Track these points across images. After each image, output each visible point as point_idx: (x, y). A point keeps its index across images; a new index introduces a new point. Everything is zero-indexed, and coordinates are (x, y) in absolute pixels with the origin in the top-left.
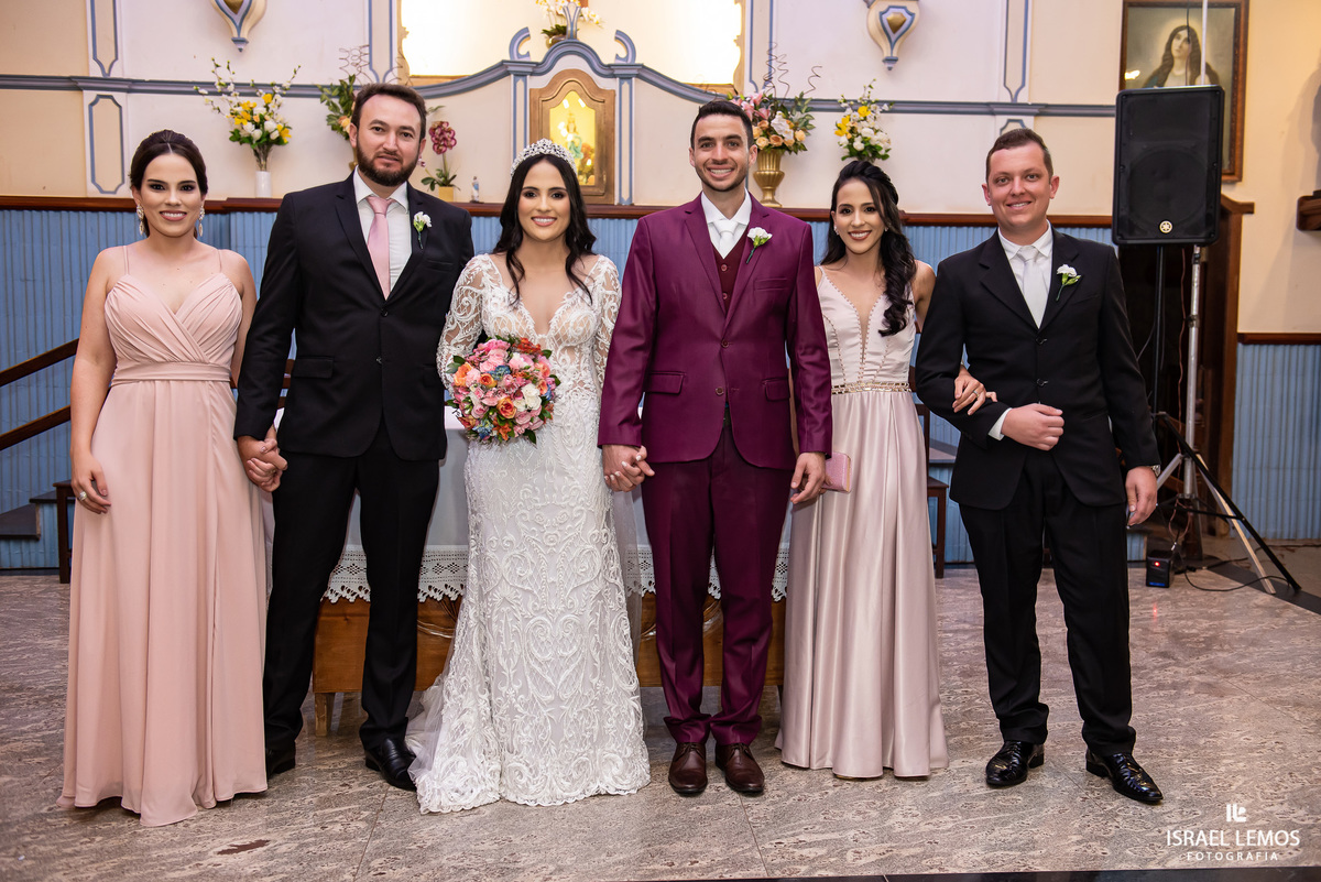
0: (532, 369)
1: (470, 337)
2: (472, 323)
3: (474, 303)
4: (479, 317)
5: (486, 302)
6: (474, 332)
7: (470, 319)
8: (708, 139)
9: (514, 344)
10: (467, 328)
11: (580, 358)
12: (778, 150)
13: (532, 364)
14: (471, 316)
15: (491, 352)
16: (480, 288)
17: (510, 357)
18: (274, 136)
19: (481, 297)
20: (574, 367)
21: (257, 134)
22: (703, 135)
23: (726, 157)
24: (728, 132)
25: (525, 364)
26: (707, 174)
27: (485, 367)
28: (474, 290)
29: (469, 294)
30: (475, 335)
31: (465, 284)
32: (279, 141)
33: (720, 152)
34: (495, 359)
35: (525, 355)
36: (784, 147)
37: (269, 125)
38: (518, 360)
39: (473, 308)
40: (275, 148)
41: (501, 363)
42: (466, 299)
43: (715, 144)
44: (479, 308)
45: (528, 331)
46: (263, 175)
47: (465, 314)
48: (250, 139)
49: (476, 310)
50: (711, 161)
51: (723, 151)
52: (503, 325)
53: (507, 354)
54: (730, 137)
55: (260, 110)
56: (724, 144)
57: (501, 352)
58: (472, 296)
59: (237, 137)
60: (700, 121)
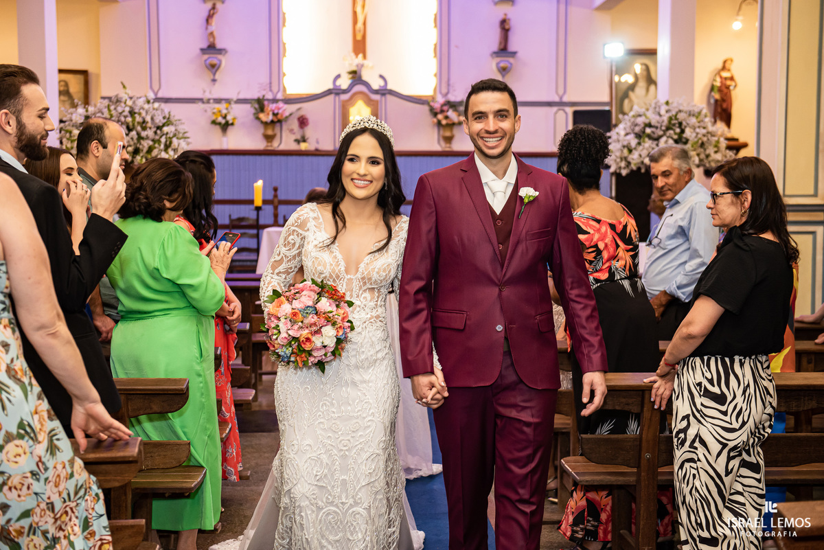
0: (334, 313)
1: (291, 268)
2: (294, 257)
3: (298, 241)
4: (300, 254)
5: (308, 243)
6: (294, 264)
7: (293, 254)
8: (481, 113)
9: (324, 289)
10: (290, 260)
11: (378, 297)
12: (451, 125)
13: (335, 309)
14: (294, 252)
15: (304, 293)
16: (306, 231)
17: (318, 301)
18: (230, 122)
19: (304, 238)
20: (372, 304)
21: (223, 121)
22: (476, 110)
23: (497, 128)
24: (497, 107)
25: (330, 309)
26: (480, 142)
27: (297, 304)
28: (300, 231)
29: (295, 233)
30: (296, 267)
31: (293, 225)
32: (232, 124)
33: (492, 124)
34: (306, 299)
35: (331, 301)
36: (454, 124)
37: (229, 118)
38: (325, 304)
39: (297, 246)
40: (230, 128)
41: (310, 303)
42: (291, 237)
43: (487, 117)
44: (301, 246)
45: (339, 271)
46: (225, 139)
47: (289, 250)
48: (220, 124)
49: (299, 248)
50: (483, 131)
51: (494, 123)
52: (319, 265)
53: (316, 297)
54: (500, 111)
55: (224, 112)
56: (494, 117)
57: (312, 294)
58: (298, 235)
59: (214, 122)
60: (473, 97)
